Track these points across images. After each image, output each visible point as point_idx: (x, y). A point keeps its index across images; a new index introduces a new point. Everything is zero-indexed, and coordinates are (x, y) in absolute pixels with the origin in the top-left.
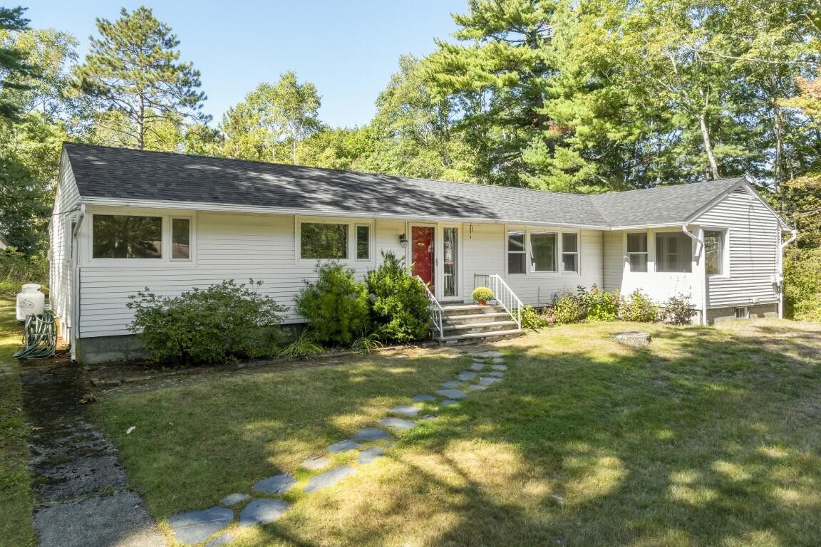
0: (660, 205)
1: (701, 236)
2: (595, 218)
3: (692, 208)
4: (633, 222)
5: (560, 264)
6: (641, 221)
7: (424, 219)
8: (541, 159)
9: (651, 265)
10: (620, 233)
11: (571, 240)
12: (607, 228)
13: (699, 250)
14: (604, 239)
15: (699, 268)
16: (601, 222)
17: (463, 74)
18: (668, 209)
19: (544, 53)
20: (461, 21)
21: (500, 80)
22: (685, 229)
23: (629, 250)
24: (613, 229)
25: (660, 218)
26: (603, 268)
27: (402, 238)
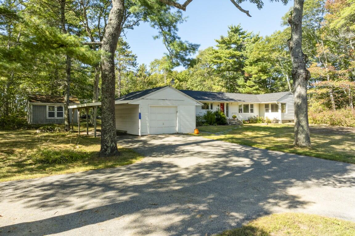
0: (272, 97)
1: (280, 105)
2: (257, 100)
3: (278, 98)
4: (266, 101)
5: (250, 111)
6: (268, 101)
7: (222, 102)
8: (243, 83)
9: (270, 111)
10: (263, 104)
11: (252, 106)
12: (260, 103)
13: (280, 107)
14: (260, 105)
15: (280, 111)
16: (259, 101)
17: (221, 60)
18: (274, 98)
19: (243, 53)
20: (217, 41)
21: (231, 61)
22: (276, 103)
23: (265, 108)
24: (261, 103)
25: (272, 101)
26: (259, 112)
27: (218, 105)
